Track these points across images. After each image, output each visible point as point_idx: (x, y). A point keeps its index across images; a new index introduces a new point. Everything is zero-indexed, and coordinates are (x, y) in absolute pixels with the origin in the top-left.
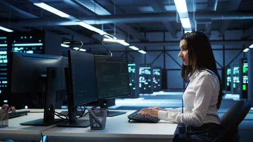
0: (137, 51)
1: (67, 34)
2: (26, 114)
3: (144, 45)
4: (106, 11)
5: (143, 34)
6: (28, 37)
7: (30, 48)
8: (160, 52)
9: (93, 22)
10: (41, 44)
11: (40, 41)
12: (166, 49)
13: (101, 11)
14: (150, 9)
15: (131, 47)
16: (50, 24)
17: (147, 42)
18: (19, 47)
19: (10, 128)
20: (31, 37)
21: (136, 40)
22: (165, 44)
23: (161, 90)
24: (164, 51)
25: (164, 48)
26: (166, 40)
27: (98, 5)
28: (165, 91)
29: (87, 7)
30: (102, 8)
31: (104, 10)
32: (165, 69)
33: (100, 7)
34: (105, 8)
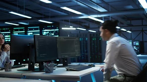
0: (126, 31)
1: (85, 23)
2: (25, 66)
3: (130, 28)
4: (104, 10)
5: (129, 21)
6: (51, 26)
7: (52, 32)
8: (140, 32)
9: (96, 16)
10: (58, 30)
11: (57, 28)
12: (144, 29)
13: (101, 10)
14: (131, 7)
15: (121, 29)
16: (73, 18)
17: (132, 26)
18: (46, 32)
19: (12, 72)
20: (53, 26)
21: (125, 25)
22: (142, 27)
23: (140, 54)
24: (142, 31)
25: (142, 29)
26: (143, 24)
27: (99, 6)
28: (141, 55)
29: (93, 8)
30: (102, 8)
31: (103, 9)
32: (143, 41)
33: (100, 7)
34: (103, 8)
